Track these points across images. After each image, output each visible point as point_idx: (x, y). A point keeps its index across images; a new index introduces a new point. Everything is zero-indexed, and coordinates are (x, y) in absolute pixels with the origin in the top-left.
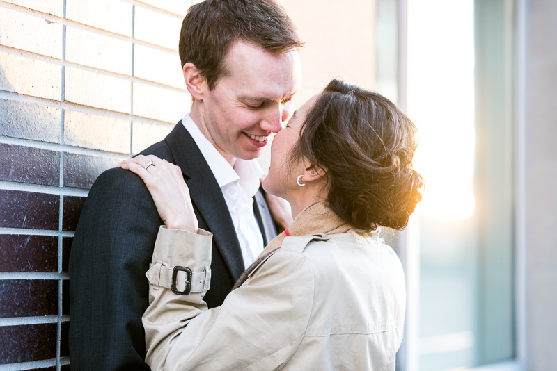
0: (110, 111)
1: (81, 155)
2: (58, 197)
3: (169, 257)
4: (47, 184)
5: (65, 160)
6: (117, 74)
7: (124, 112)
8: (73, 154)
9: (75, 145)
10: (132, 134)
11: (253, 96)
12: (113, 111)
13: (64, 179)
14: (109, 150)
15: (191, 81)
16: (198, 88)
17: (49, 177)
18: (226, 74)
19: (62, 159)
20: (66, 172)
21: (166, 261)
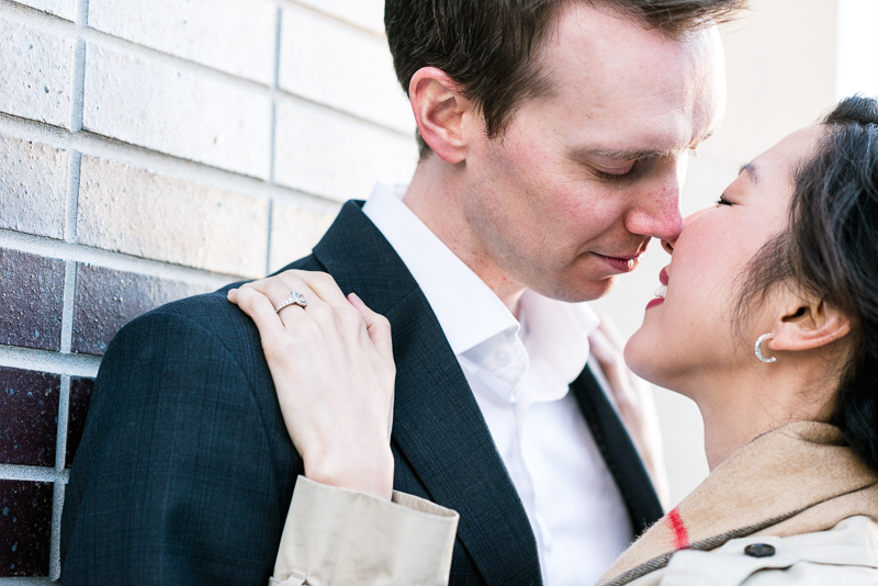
0: (211, 167)
1: (126, 274)
2: (55, 380)
3: (327, 563)
4: (23, 344)
5: (80, 285)
6: (236, 79)
7: (252, 172)
8: (102, 270)
9: (108, 246)
10: (270, 230)
11: (619, 147)
12: (219, 169)
13: (75, 334)
14: (207, 267)
15: (431, 116)
16: (451, 133)
17: (30, 325)
18: (541, 89)
19: (69, 280)
20: (81, 314)
21: (315, 575)
